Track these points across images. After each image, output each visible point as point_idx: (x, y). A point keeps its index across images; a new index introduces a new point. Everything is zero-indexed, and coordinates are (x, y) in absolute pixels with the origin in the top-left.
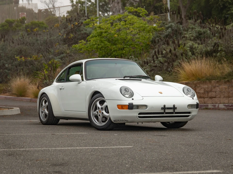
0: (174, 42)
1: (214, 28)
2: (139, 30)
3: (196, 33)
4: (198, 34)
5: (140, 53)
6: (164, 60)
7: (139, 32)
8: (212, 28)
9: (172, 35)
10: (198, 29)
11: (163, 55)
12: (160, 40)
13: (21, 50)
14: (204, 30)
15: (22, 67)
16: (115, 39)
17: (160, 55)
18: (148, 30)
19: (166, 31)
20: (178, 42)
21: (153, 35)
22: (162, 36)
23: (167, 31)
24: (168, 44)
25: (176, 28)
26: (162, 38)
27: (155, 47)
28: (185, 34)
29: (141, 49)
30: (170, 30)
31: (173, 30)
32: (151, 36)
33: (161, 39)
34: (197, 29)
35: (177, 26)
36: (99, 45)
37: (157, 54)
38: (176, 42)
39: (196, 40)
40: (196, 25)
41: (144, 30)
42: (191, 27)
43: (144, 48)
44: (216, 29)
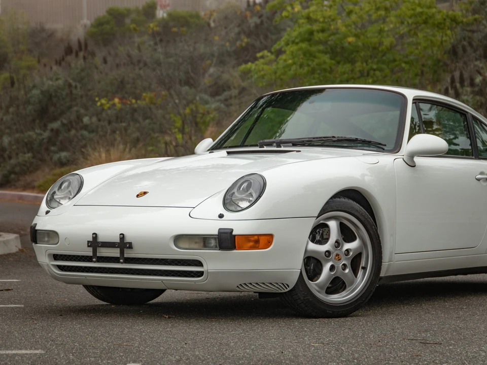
6: (478, 101)
11: (476, 89)
13: (122, 82)
15: (124, 122)
16: (349, 47)
17: (467, 86)
18: (436, 22)
22: (477, 37)
26: (476, 43)
33: (471, 44)
36: (301, 66)
37: (458, 85)
41: (425, 22)
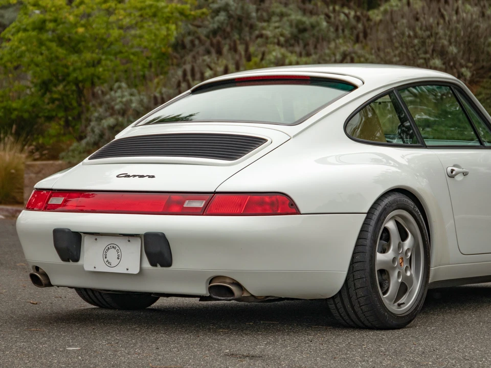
0: (234, 49)
1: (339, 15)
2: (141, 16)
3: (291, 26)
4: (295, 30)
5: (144, 77)
7: (142, 21)
8: (332, 15)
9: (228, 29)
10: (296, 16)
12: (197, 42)
14: (314, 19)
16: (76, 37)
18: (165, 16)
19: (213, 18)
20: (247, 50)
21: (177, 29)
22: (202, 32)
23: (217, 18)
24: (219, 52)
25: (239, 12)
26: (203, 38)
27: (183, 60)
28: (263, 28)
29: (147, 65)
30: (222, 17)
31: (230, 16)
32: (174, 31)
33: (199, 38)
34: (293, 17)
35: (242, 8)
37: (189, 78)
38: (241, 48)
39: (292, 45)
40: (291, 6)
41: (155, 15)
42: (278, 10)
43: (153, 62)
44: (342, 17)
